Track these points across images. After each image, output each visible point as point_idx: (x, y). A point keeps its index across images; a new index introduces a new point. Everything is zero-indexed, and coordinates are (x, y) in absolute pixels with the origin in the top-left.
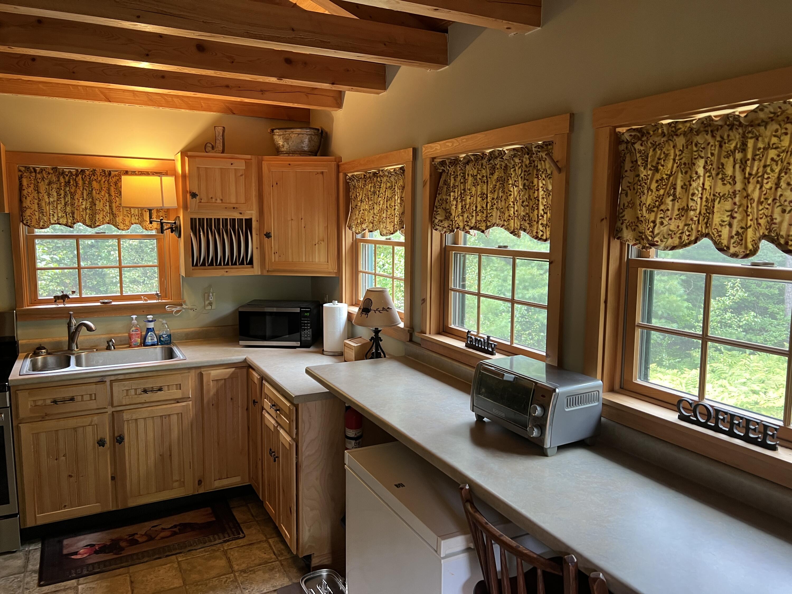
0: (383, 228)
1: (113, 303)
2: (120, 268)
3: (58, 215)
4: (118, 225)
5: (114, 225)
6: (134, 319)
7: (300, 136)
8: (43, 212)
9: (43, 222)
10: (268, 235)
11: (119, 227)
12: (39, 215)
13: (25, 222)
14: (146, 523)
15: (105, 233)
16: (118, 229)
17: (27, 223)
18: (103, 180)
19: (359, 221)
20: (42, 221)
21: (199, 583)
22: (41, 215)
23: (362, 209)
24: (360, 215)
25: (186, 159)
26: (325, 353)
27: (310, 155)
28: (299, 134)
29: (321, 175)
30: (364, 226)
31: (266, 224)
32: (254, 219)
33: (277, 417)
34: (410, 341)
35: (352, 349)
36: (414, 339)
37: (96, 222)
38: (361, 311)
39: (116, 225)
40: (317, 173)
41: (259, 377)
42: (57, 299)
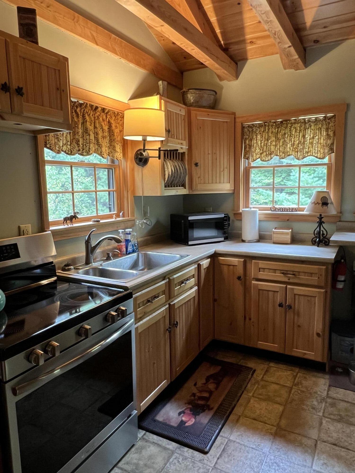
0: (300, 155)
1: (101, 221)
2: (96, 192)
3: (63, 142)
4: (103, 154)
5: (99, 154)
6: (121, 232)
8: (58, 138)
9: (58, 148)
10: (196, 165)
11: (103, 156)
13: (48, 146)
15: (85, 161)
16: (103, 157)
17: (51, 147)
18: (92, 113)
19: (268, 153)
20: (57, 146)
22: (56, 141)
23: (268, 145)
24: (267, 149)
25: (162, 101)
26: (246, 241)
29: (226, 123)
30: (272, 156)
31: (194, 157)
32: (186, 153)
33: (289, 279)
34: (340, 221)
35: (287, 234)
36: (342, 220)
37: (89, 150)
38: (321, 205)
39: (101, 154)
40: (224, 122)
41: (243, 260)
42: (66, 219)
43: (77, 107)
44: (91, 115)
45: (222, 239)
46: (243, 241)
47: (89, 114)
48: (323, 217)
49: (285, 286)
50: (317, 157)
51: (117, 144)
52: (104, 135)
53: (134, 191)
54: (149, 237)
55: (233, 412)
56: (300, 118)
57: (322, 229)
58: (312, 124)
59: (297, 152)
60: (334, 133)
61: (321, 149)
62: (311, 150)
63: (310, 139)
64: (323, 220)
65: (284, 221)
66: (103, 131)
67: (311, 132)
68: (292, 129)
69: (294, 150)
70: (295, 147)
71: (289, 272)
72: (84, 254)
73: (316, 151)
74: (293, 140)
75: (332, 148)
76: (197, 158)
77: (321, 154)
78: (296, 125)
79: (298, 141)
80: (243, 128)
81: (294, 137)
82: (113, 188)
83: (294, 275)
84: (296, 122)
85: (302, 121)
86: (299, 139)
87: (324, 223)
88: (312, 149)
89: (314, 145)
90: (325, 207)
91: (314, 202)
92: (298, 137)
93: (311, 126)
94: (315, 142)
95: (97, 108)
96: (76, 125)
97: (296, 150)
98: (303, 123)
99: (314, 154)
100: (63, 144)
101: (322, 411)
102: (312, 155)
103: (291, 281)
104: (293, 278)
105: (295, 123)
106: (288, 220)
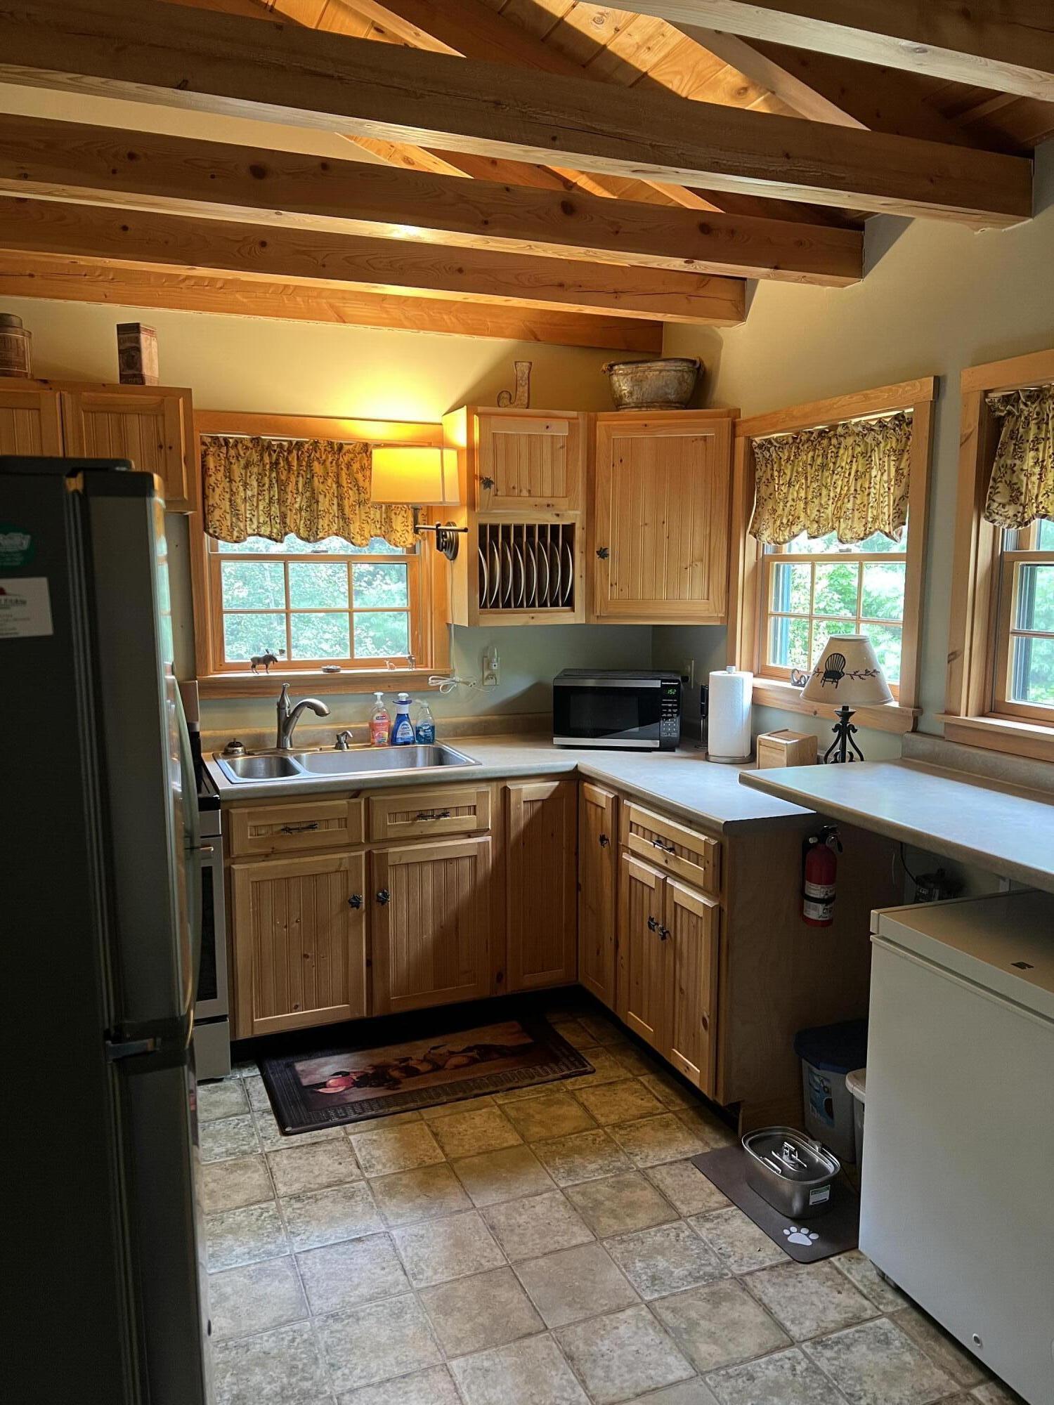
0: (845, 528)
1: (342, 672)
2: (351, 612)
3: (258, 519)
4: (353, 538)
5: (345, 538)
6: (379, 697)
7: (664, 373)
8: (238, 515)
9: (238, 531)
10: (603, 554)
11: (353, 541)
12: (231, 520)
13: (211, 531)
14: (419, 1043)
15: (330, 551)
16: (352, 543)
17: (215, 532)
18: (330, 460)
19: (785, 521)
20: (236, 529)
21: (550, 1141)
22: (234, 520)
23: (790, 498)
24: (787, 510)
25: (476, 418)
26: (712, 759)
27: (677, 408)
28: (661, 371)
29: (702, 442)
30: (795, 529)
31: (599, 531)
32: (577, 526)
33: (666, 862)
34: (912, 731)
36: (923, 728)
37: (317, 532)
39: (349, 539)
40: (696, 439)
41: (612, 796)
42: (256, 662)
43: (290, 452)
44: (328, 463)
45: (656, 744)
46: (707, 758)
47: (325, 461)
48: (853, 713)
49: (662, 877)
50: (888, 534)
51: (395, 514)
52: (362, 499)
61: (892, 511)
64: (851, 721)
66: (358, 490)
71: (668, 844)
76: (609, 534)
83: (673, 851)
95: (341, 447)
96: (283, 487)
100: (259, 523)
102: (880, 530)
103: (669, 866)
104: (671, 859)
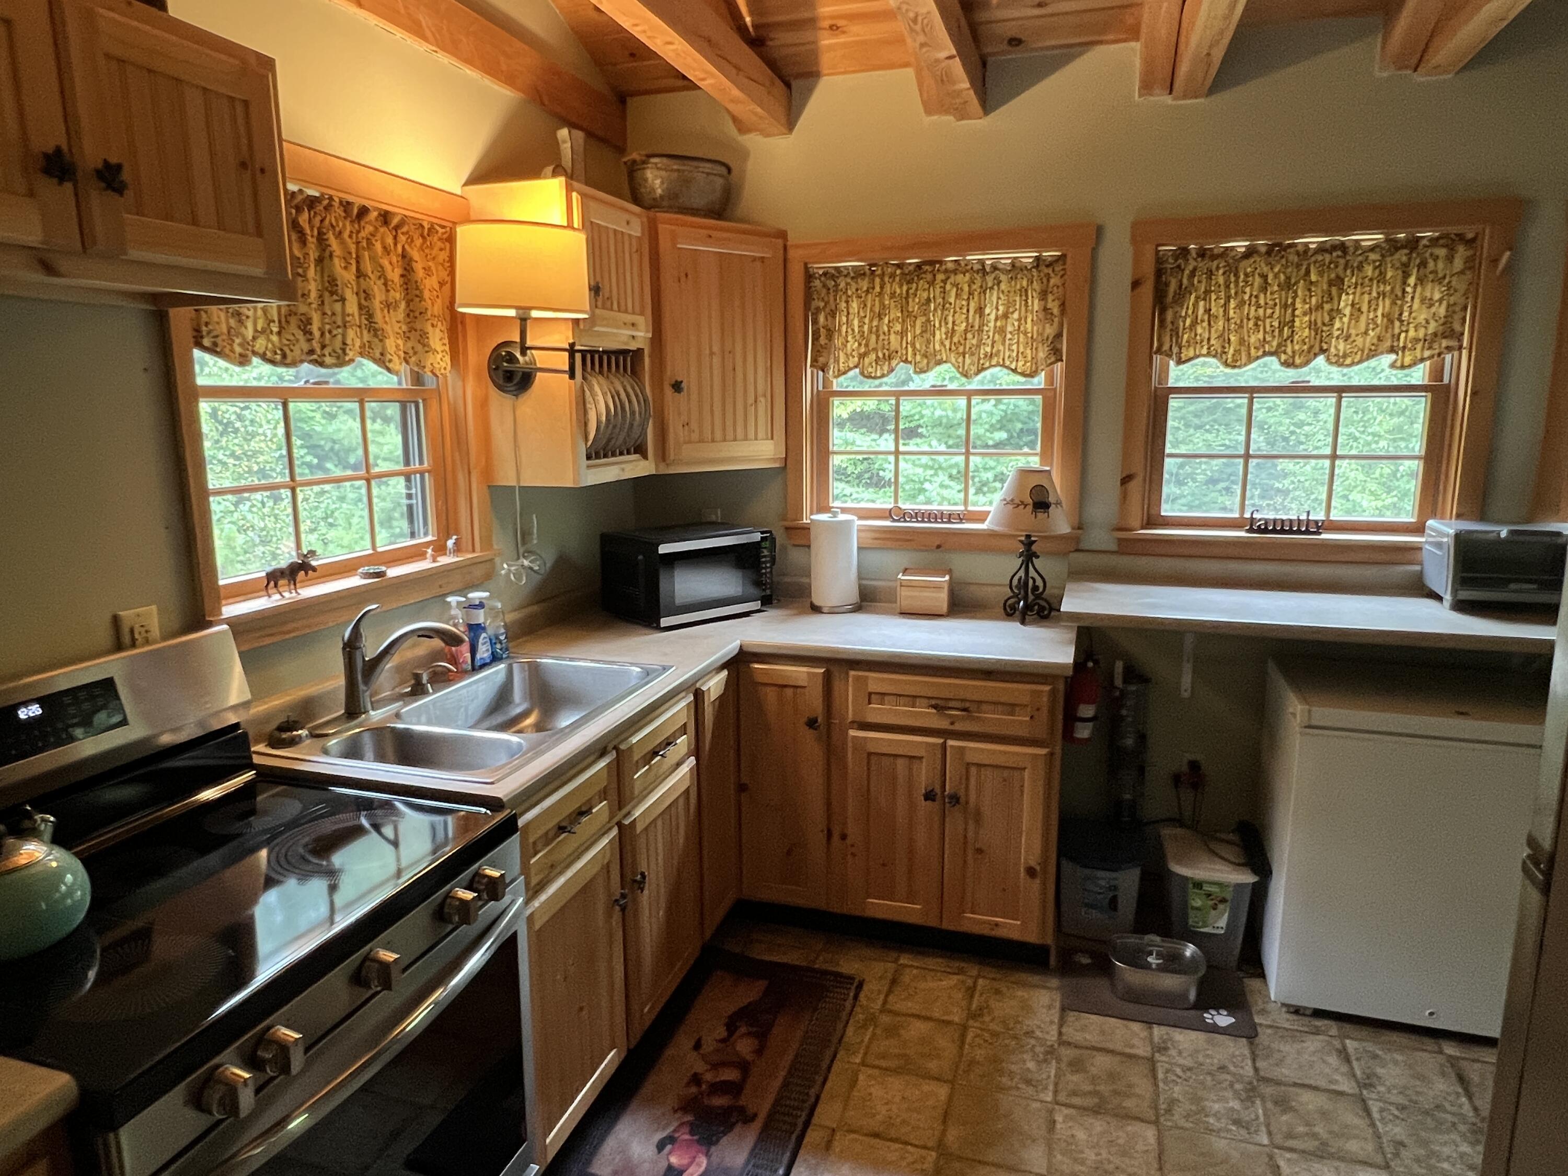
0: (970, 364)
1: (390, 574)
2: (368, 481)
4: (390, 361)
5: (375, 361)
6: (454, 604)
9: (240, 345)
10: (677, 387)
11: (390, 365)
12: (228, 323)
13: (206, 342)
15: (327, 383)
16: (389, 370)
17: (215, 344)
18: (349, 229)
19: (880, 355)
20: (237, 341)
22: (232, 322)
23: (881, 331)
24: (880, 343)
25: (574, 194)
29: (761, 263)
30: (894, 363)
31: (669, 363)
32: (646, 352)
33: (952, 723)
34: (1077, 550)
35: (937, 587)
36: (1083, 546)
37: (344, 350)
38: (1030, 508)
39: (382, 361)
40: (754, 259)
41: (822, 670)
42: (274, 578)
43: (299, 209)
44: (346, 235)
45: (756, 605)
46: (816, 609)
47: (340, 233)
48: (1036, 541)
49: (941, 741)
50: (1014, 371)
51: (433, 325)
52: (391, 300)
53: (488, 471)
54: (535, 608)
55: (815, 1120)
56: (968, 258)
57: (1032, 573)
58: (1003, 277)
59: (964, 354)
60: (1063, 305)
61: (1025, 348)
62: (999, 351)
63: (996, 319)
64: (1034, 548)
65: (925, 549)
66: (385, 284)
67: (999, 298)
68: (948, 287)
69: (953, 348)
70: (955, 340)
71: (951, 704)
72: (341, 682)
73: (1015, 354)
74: (950, 319)
75: (1059, 346)
76: (676, 367)
77: (1026, 362)
78: (960, 277)
79: (964, 324)
80: (809, 277)
81: (955, 312)
82: (421, 462)
83: (964, 710)
84: (958, 268)
85: (976, 267)
86: (967, 318)
87: (1038, 557)
88: (1001, 348)
89: (1009, 336)
90: (1041, 515)
91: (1012, 500)
92: (965, 311)
93: (999, 282)
94: (1010, 329)
95: (363, 211)
96: (300, 271)
97: (961, 349)
98: (978, 272)
99: (1007, 363)
100: (256, 331)
101: (1051, 1087)
102: (1003, 366)
103: (958, 727)
104: (963, 719)
105: (955, 272)
106: (939, 547)
